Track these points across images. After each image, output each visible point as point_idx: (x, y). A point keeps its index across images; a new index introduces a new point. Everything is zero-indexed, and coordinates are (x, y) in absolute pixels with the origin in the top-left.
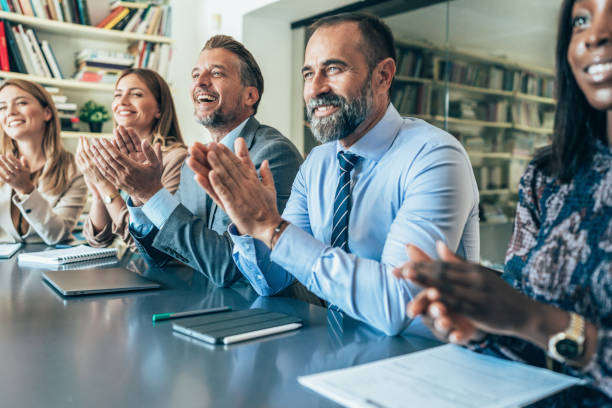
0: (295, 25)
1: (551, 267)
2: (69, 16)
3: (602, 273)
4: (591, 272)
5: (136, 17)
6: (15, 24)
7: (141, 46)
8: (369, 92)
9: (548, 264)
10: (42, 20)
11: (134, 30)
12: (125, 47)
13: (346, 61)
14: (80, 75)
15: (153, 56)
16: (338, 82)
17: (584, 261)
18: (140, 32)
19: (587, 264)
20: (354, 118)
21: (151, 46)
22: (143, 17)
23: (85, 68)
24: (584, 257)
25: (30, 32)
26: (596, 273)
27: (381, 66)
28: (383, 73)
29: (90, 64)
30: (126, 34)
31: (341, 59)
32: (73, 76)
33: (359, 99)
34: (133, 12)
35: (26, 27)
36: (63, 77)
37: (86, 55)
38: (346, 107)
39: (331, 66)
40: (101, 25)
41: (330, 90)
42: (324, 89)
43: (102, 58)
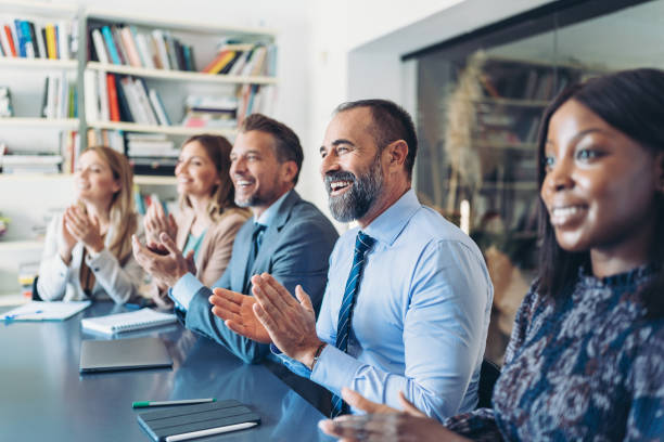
0: (406, 58)
1: (509, 387)
2: (175, 64)
3: (540, 405)
4: (533, 400)
5: (242, 60)
6: (124, 76)
7: (246, 89)
8: (379, 170)
9: (508, 384)
10: (149, 71)
11: (239, 73)
12: (231, 90)
13: (354, 142)
14: (186, 121)
15: (257, 98)
16: (347, 161)
17: (532, 387)
18: (245, 74)
19: (533, 390)
20: (364, 194)
21: (256, 88)
22: (249, 58)
23: (191, 115)
24: (534, 383)
25: (138, 83)
26: (537, 403)
27: (392, 146)
28: (395, 153)
29: (196, 110)
30: (232, 77)
31: (350, 139)
32: (180, 122)
33: (367, 175)
34: (238, 54)
35: (134, 78)
36: (170, 124)
37: (192, 102)
38: (356, 183)
39: (341, 146)
40: (206, 70)
41: (340, 168)
42: (333, 167)
43: (207, 103)
